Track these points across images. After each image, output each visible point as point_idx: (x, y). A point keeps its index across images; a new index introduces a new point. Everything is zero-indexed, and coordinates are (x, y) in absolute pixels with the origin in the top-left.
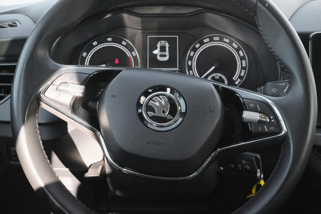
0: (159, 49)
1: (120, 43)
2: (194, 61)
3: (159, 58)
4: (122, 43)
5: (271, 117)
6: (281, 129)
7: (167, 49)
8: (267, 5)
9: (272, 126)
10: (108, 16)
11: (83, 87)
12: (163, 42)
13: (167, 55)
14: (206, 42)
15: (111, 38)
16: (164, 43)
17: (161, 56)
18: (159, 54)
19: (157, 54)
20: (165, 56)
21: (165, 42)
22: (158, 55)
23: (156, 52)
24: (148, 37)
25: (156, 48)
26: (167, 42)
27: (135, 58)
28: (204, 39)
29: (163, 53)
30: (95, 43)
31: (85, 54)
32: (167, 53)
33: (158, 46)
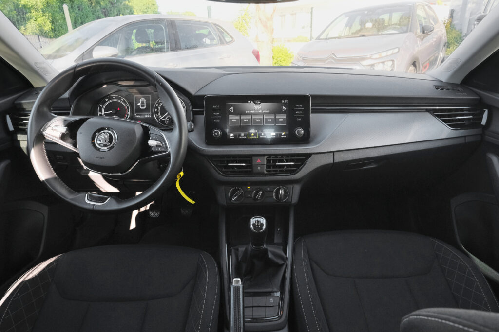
1: (120, 100)
2: (159, 109)
3: (141, 108)
5: (163, 144)
7: (145, 102)
9: (162, 148)
10: (105, 86)
11: (66, 128)
12: (143, 99)
15: (115, 97)
17: (142, 106)
20: (144, 106)
22: (140, 106)
23: (139, 104)
24: (135, 96)
25: (139, 102)
26: (145, 99)
27: (128, 107)
30: (107, 100)
31: (101, 105)
32: (145, 105)
33: (140, 101)
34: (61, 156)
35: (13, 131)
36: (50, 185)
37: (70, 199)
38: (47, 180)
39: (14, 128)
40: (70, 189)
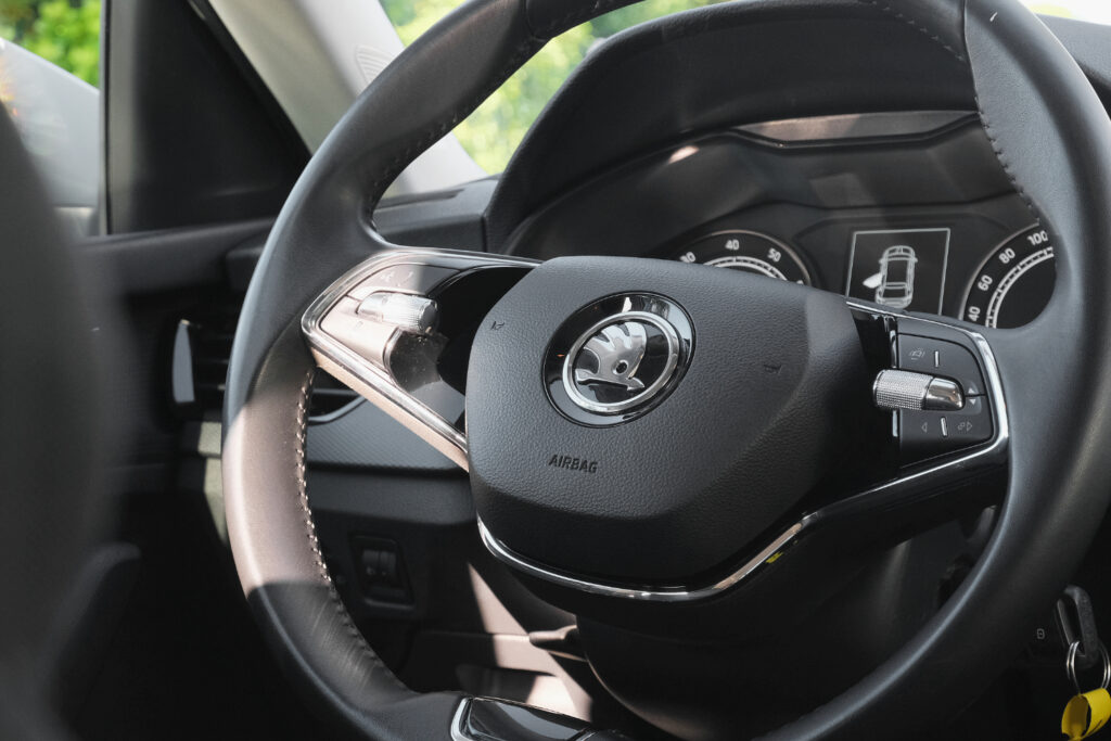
0: (884, 272)
1: (766, 257)
2: (994, 307)
4: (770, 257)
5: (971, 391)
6: (993, 430)
7: (911, 272)
8: (992, 19)
9: (964, 418)
10: (686, 151)
12: (899, 249)
13: (906, 292)
14: (1039, 242)
15: (736, 241)
16: (902, 253)
17: (888, 294)
18: (881, 289)
19: (878, 287)
20: (901, 293)
21: (905, 250)
22: (878, 290)
23: (873, 282)
24: (856, 233)
25: (875, 270)
26: (912, 251)
28: (1031, 232)
29: (896, 285)
30: (689, 258)
32: (909, 286)
33: (884, 261)
34: (385, 555)
35: (186, 406)
36: (284, 620)
37: (366, 713)
38: (271, 588)
39: (197, 391)
40: (380, 663)
